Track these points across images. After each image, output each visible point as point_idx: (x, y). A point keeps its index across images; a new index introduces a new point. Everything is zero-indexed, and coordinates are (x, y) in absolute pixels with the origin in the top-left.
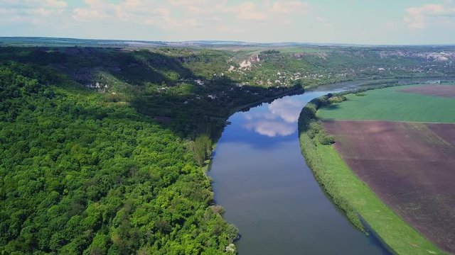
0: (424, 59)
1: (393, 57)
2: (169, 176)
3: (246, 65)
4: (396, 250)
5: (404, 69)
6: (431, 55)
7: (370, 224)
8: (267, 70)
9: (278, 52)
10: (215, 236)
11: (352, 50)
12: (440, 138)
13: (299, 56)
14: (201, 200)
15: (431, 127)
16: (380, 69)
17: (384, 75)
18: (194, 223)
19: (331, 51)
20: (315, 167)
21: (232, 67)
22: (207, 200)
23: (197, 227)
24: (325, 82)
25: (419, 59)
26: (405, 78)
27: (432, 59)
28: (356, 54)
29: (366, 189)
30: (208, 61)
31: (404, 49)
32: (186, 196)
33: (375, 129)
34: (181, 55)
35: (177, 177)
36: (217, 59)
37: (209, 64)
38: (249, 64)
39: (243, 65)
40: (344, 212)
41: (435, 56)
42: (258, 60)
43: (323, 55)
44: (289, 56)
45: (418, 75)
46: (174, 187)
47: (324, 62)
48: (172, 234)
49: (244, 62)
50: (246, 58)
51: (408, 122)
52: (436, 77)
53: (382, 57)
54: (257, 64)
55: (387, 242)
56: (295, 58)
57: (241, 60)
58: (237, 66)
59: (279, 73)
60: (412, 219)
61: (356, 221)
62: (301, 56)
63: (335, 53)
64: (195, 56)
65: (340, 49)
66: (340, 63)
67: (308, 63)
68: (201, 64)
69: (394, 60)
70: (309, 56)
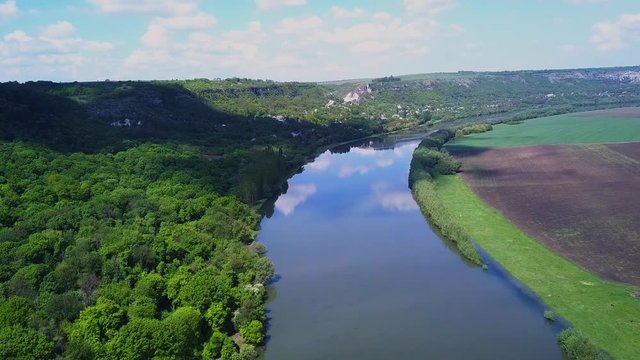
0: (617, 81)
1: (569, 80)
2: (188, 209)
3: (351, 99)
5: (585, 93)
6: (625, 74)
8: (383, 104)
9: (399, 79)
10: (231, 272)
11: (507, 74)
12: (626, 157)
13: (429, 84)
16: (549, 95)
17: (553, 102)
19: (476, 76)
21: (331, 102)
24: (466, 115)
25: (608, 81)
26: (585, 105)
27: (627, 80)
28: (514, 79)
29: (499, 217)
30: (295, 94)
31: (586, 71)
34: (255, 86)
36: (308, 91)
37: (298, 98)
38: (356, 97)
39: (347, 99)
40: (454, 243)
41: (632, 77)
42: (369, 90)
43: (466, 82)
44: (415, 84)
45: (605, 100)
47: (467, 91)
49: (349, 94)
50: (353, 90)
51: (580, 144)
52: (632, 102)
53: (552, 82)
54: (368, 96)
56: (423, 86)
57: (345, 94)
58: (339, 101)
59: (399, 107)
60: (565, 249)
61: (469, 251)
62: (432, 84)
63: (482, 79)
64: (276, 87)
65: (490, 73)
66: (491, 92)
67: (443, 93)
68: (285, 98)
69: (570, 84)
70: (445, 84)
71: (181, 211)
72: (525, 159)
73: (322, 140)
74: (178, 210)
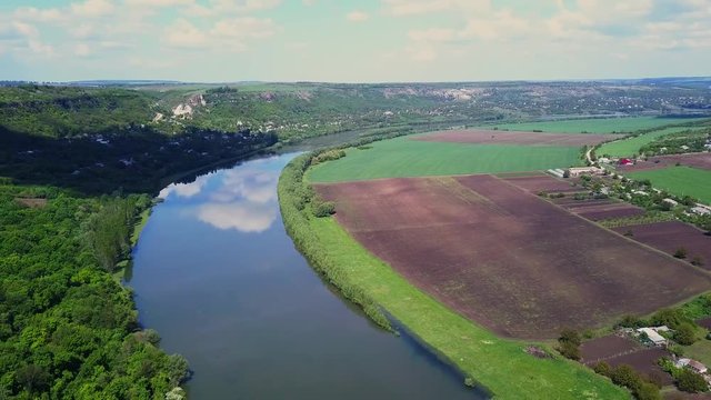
0: (443, 99)
1: (403, 96)
2: (46, 291)
3: (183, 112)
4: (441, 349)
5: (418, 112)
6: (450, 92)
7: (399, 318)
8: (220, 119)
9: (235, 91)
10: (143, 379)
11: (346, 88)
12: (476, 193)
13: (268, 96)
14: (114, 324)
15: (462, 181)
16: (387, 113)
17: (392, 121)
18: (99, 363)
19: (315, 88)
20: (309, 250)
21: (160, 116)
22: (125, 322)
23: (107, 369)
24: (312, 134)
25: (435, 98)
26: (420, 124)
27: (451, 97)
28: (352, 93)
29: (388, 271)
30: (114, 105)
31: (416, 86)
32: (83, 322)
33: (390, 190)
34: (62, 97)
35: (63, 294)
36: (131, 102)
37: (117, 111)
38: (189, 109)
39: (178, 111)
40: (360, 307)
41: (455, 94)
42: (204, 103)
43: (306, 95)
44: (253, 96)
45: (436, 119)
46: (57, 310)
47: (308, 105)
48: (55, 388)
49: (180, 107)
50: (184, 101)
51: (432, 177)
52: (459, 121)
53: (387, 97)
54: (202, 109)
55: (427, 341)
56: (262, 98)
57: (175, 104)
58: (168, 114)
59: (240, 123)
60: (455, 303)
61: (379, 316)
62: (272, 97)
63: (322, 92)
64: (89, 98)
65: (329, 85)
66: (331, 107)
67: (285, 107)
68: (102, 111)
69: (404, 100)
70: (285, 97)
71: (36, 295)
72: (389, 195)
73: (164, 170)
74: (30, 294)
